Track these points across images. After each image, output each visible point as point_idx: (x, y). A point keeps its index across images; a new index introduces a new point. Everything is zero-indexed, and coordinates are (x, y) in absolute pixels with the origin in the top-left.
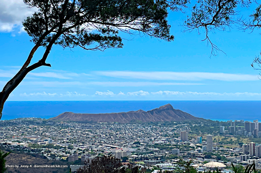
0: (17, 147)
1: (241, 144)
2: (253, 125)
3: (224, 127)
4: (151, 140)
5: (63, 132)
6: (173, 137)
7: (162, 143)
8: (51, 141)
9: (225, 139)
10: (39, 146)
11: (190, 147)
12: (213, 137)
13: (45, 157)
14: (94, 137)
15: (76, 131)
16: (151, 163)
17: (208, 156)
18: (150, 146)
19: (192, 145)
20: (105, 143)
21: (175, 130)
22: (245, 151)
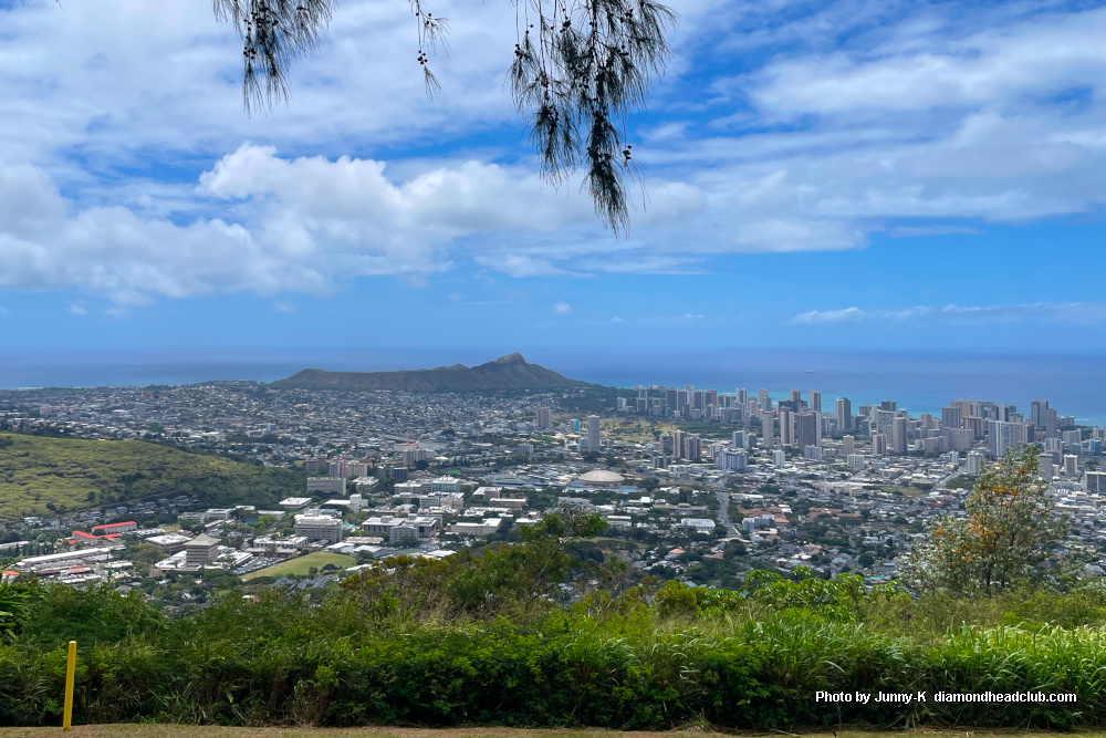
0: (202, 441)
1: (657, 434)
2: (683, 395)
3: (624, 400)
4: (477, 427)
5: (300, 410)
6: (523, 420)
7: (499, 433)
8: (273, 428)
9: (627, 423)
10: (247, 439)
11: (555, 440)
12: (601, 421)
13: (259, 463)
14: (362, 419)
15: (326, 408)
16: (474, 473)
17: (591, 458)
18: (475, 439)
19: (558, 436)
20: (384, 432)
21: (527, 405)
22: (665, 449)
